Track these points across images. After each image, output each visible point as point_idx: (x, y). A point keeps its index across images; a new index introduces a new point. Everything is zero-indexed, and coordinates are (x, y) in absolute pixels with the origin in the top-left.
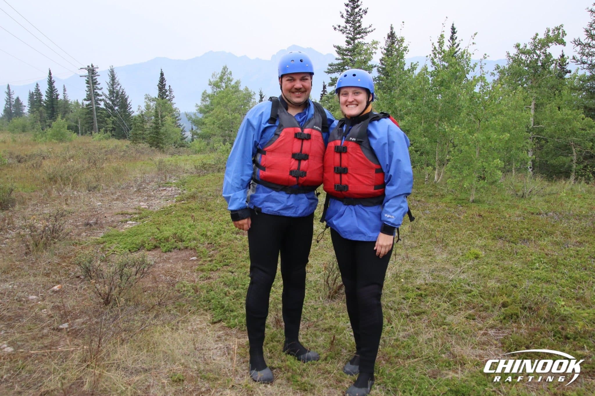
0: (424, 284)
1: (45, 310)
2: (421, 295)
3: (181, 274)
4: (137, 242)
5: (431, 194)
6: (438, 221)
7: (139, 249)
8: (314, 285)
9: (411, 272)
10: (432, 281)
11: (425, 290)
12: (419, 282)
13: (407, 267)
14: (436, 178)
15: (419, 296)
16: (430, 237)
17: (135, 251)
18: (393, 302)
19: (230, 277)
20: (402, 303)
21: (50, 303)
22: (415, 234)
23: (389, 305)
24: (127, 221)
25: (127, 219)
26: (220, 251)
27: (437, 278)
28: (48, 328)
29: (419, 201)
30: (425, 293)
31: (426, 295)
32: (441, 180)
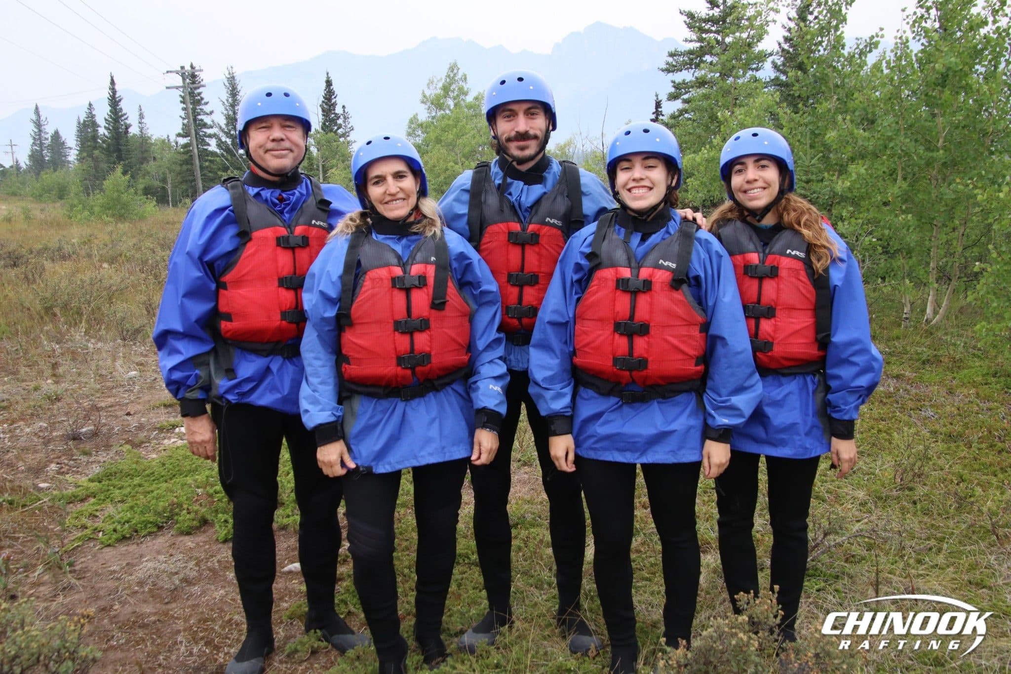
5: (925, 357)
14: (929, 310)
17: (150, 534)
24: (174, 426)
29: (898, 377)
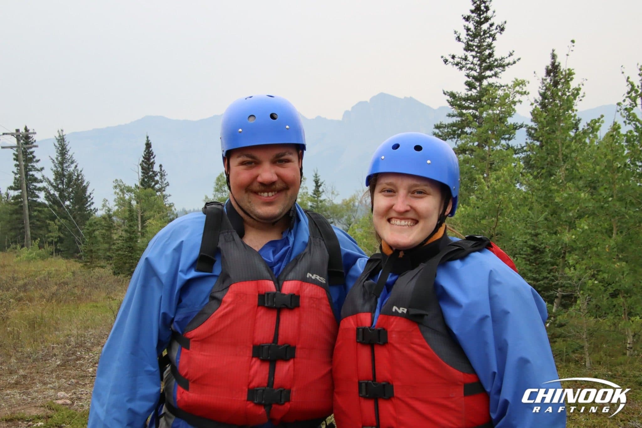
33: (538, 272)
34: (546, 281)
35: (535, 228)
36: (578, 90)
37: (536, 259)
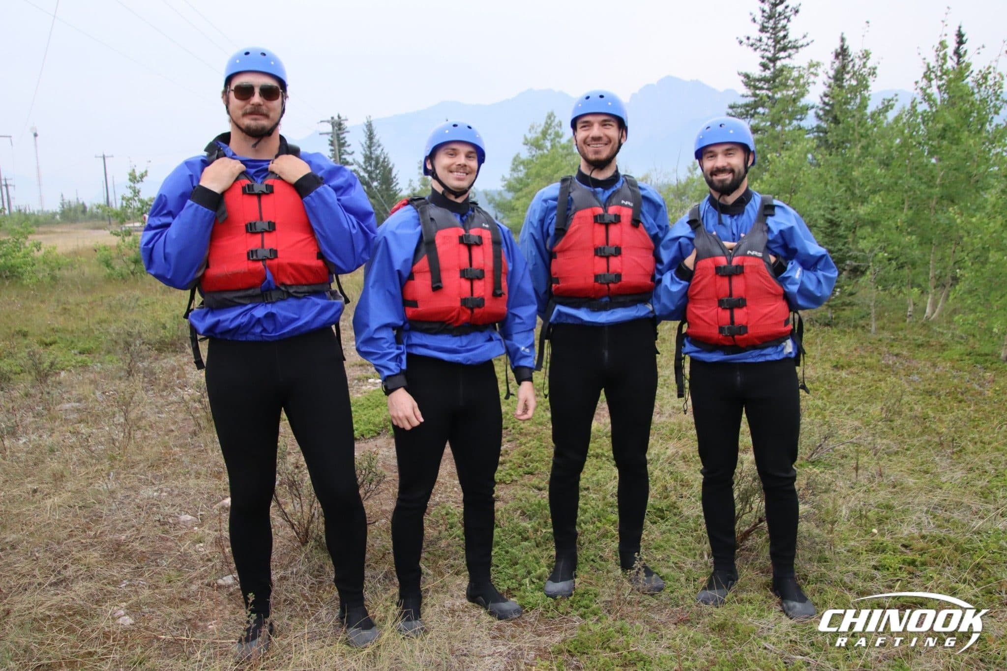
0: (916, 535)
1: (201, 545)
2: (913, 563)
3: (446, 487)
4: (377, 420)
5: (919, 342)
6: (939, 397)
7: (379, 434)
8: (693, 525)
9: (889, 507)
10: (936, 532)
11: (922, 551)
12: (906, 531)
13: (883, 495)
14: (928, 310)
15: (909, 564)
16: (923, 433)
17: (372, 437)
18: (855, 574)
19: (532, 500)
20: (872, 579)
21: (211, 532)
22: (894, 424)
23: (846, 579)
24: (368, 378)
25: (369, 374)
26: (521, 444)
27: (946, 524)
28: (200, 582)
29: (897, 355)
30: (923, 559)
31: (924, 564)
32: (940, 315)
33: (833, 245)
34: (841, 253)
35: (833, 202)
36: (875, 68)
37: (832, 232)
